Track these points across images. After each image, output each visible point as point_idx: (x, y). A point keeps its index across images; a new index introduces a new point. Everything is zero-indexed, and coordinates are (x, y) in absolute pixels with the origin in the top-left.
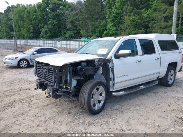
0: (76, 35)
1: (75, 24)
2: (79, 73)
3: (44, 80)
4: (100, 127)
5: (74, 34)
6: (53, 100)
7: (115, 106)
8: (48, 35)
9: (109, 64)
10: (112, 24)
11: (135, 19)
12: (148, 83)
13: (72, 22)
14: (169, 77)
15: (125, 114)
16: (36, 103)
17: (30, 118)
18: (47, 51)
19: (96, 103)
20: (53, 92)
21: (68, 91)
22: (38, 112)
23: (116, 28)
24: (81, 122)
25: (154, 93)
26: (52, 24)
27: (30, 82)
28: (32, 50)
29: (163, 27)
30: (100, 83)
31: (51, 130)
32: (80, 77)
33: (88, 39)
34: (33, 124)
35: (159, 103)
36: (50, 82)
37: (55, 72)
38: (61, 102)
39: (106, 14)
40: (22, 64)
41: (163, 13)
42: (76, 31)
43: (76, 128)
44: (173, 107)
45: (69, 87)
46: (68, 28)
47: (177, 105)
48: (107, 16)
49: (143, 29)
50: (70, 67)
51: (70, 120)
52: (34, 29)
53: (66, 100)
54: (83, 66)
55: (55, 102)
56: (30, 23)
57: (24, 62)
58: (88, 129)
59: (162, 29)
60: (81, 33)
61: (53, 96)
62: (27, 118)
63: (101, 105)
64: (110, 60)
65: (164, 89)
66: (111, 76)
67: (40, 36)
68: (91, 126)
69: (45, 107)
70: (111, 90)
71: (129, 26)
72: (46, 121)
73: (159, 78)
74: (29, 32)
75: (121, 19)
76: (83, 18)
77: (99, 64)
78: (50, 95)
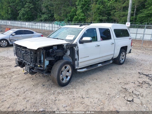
0: (50, 18)
1: (49, 9)
2: (50, 54)
3: (23, 60)
4: (66, 96)
5: (48, 17)
6: (30, 75)
7: (78, 80)
8: (25, 17)
9: (75, 48)
10: (81, 10)
11: (99, 7)
12: (105, 62)
13: (47, 6)
14: (121, 57)
15: (86, 85)
16: (16, 78)
17: (11, 90)
18: (25, 32)
19: (64, 77)
20: (30, 69)
21: (42, 69)
22: (17, 85)
23: (84, 14)
24: (52, 93)
25: (109, 69)
26: (29, 8)
27: (11, 60)
28: (11, 32)
29: (121, 15)
30: (68, 63)
31: (29, 98)
32: (52, 58)
33: (61, 22)
34: (14, 95)
35: (112, 78)
36: (27, 61)
37: (31, 53)
38: (36, 76)
39: (76, 2)
40: (2, 43)
41: (122, 4)
42: (51, 15)
43: (48, 97)
44: (121, 81)
45: (43, 66)
46: (43, 12)
47: (124, 79)
48: (77, 3)
49: (106, 16)
50: (43, 50)
51: (43, 91)
52: (12, 11)
53: (40, 75)
54: (54, 49)
55: (32, 77)
56: (8, 5)
57: (4, 41)
58: (57, 97)
59: (121, 17)
60: (55, 17)
61: (30, 72)
62: (8, 90)
63: (68, 79)
64: (76, 45)
65: (117, 67)
66: (76, 57)
67: (18, 18)
68: (60, 95)
69: (24, 81)
70: (76, 68)
71: (95, 13)
72: (25, 92)
73: (113, 58)
74: (7, 13)
75: (88, 6)
76: (57, 4)
77: (67, 48)
78: (27, 72)
